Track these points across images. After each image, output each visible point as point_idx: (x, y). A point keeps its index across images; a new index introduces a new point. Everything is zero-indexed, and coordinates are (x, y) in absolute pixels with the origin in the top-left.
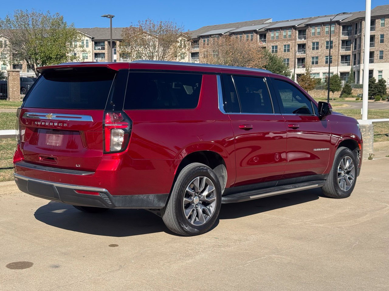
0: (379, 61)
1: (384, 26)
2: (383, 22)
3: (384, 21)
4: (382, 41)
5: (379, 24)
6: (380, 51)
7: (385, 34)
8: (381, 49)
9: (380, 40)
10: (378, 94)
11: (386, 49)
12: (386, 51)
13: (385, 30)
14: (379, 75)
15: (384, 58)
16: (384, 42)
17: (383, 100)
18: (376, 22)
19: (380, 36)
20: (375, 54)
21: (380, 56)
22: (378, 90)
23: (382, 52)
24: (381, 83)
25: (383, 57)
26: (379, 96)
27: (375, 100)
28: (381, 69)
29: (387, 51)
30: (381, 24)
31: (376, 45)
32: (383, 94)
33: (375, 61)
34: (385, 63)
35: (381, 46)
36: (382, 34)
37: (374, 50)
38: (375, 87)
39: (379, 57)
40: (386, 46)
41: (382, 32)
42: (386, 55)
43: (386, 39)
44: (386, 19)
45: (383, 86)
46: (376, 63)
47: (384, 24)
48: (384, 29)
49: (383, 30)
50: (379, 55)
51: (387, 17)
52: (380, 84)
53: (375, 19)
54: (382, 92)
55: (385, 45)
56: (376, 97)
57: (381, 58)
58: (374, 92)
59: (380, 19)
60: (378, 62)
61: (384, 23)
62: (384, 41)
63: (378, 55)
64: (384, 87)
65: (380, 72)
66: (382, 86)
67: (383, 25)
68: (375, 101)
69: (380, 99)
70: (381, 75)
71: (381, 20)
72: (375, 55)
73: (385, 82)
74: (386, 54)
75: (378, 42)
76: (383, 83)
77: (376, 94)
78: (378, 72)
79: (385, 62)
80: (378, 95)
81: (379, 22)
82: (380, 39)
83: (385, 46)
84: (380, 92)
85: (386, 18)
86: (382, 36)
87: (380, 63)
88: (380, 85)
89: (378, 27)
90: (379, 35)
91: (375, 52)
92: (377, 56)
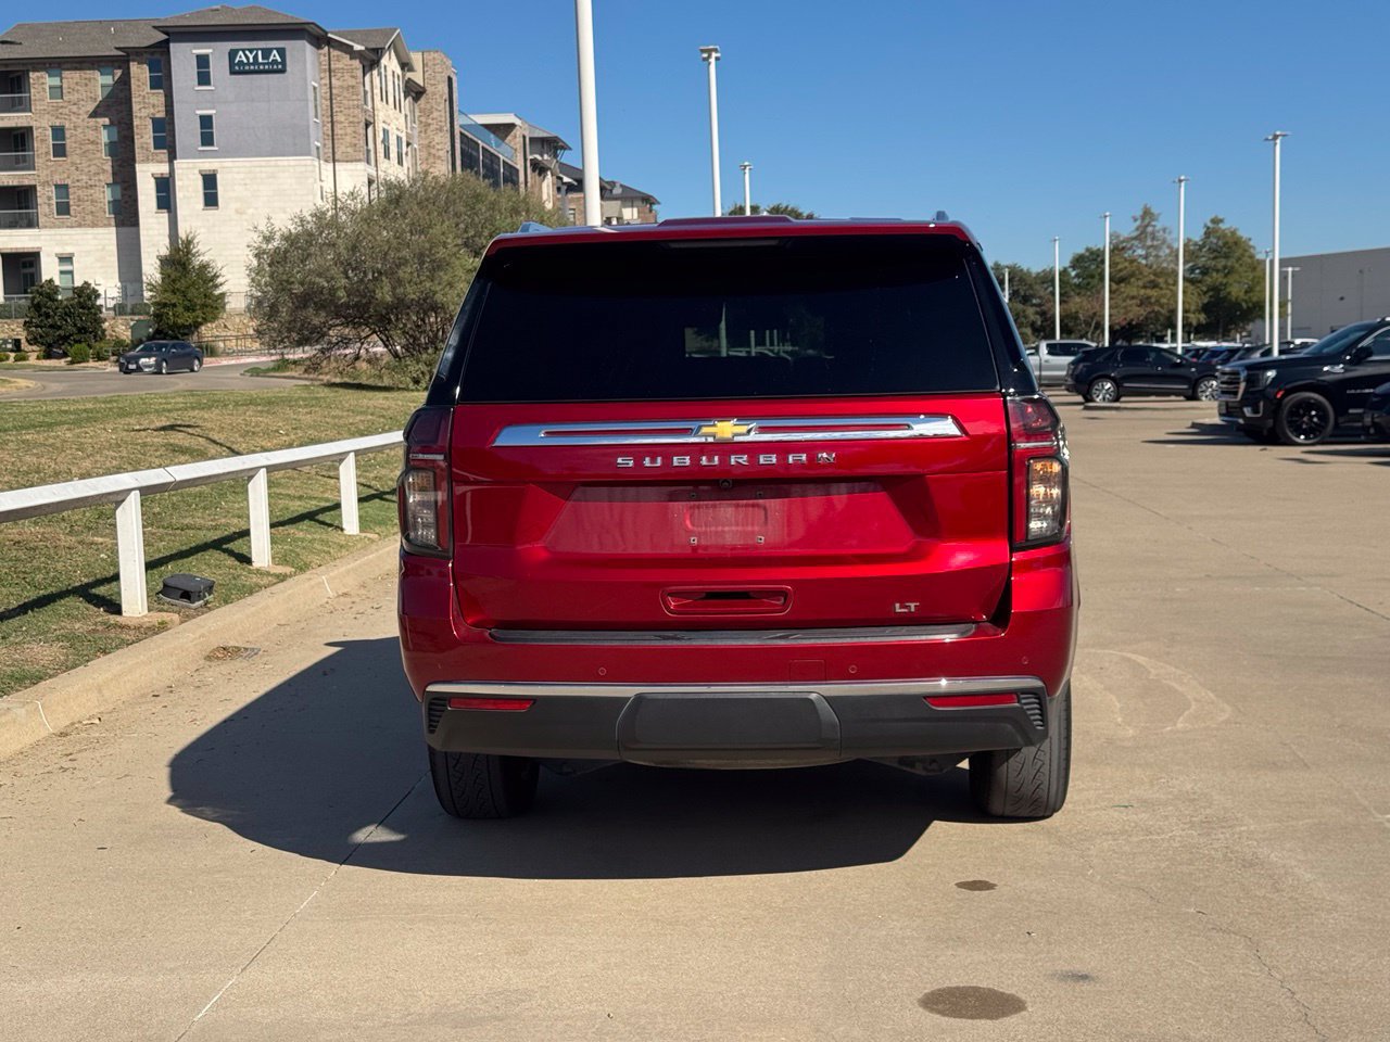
0: (57, 222)
1: (62, 98)
2: (56, 81)
3: (58, 79)
4: (60, 151)
5: (44, 89)
6: (57, 186)
7: (67, 126)
8: (57, 179)
9: (51, 146)
10: (76, 337)
11: (78, 181)
12: (79, 188)
13: (67, 111)
14: (62, 272)
15: (72, 212)
16: (68, 153)
17: (100, 357)
18: (31, 81)
19: (50, 132)
20: (38, 194)
21: (57, 203)
22: (75, 325)
23: (62, 189)
24: (82, 300)
25: (72, 208)
26: (84, 344)
27: (69, 359)
28: (68, 250)
29: (83, 187)
30: (50, 88)
31: (39, 162)
32: (95, 336)
33: (42, 220)
34: (78, 230)
35: (60, 169)
36: (57, 124)
37: (33, 183)
38: (66, 314)
39: (54, 207)
40: (77, 169)
41: (57, 118)
42: (79, 200)
43: (74, 145)
44: (66, 74)
45: (93, 311)
46: (46, 227)
47: (59, 90)
48: (62, 107)
49: (60, 111)
50: (54, 201)
51: (69, 66)
52: (80, 302)
53: (25, 69)
54: (91, 333)
55: (73, 163)
56: (72, 350)
57: (63, 209)
58: (62, 332)
59: (45, 69)
60: (54, 226)
61: (61, 87)
62: (68, 149)
63: (49, 198)
64: (95, 314)
65: (66, 259)
66: (89, 309)
67: (58, 92)
68: (72, 363)
69: (87, 356)
70: (71, 272)
71: (50, 76)
72: (39, 201)
73: (98, 296)
74: (79, 196)
75: (47, 153)
76: (90, 299)
77: (68, 337)
78: (57, 260)
79: (80, 226)
80: (79, 342)
81: (43, 81)
82: (51, 142)
83: (73, 168)
84: (82, 330)
85: (68, 69)
86: (59, 132)
87: (59, 227)
88: (83, 308)
89: (40, 100)
90: (45, 129)
91: (38, 188)
92: (49, 205)
